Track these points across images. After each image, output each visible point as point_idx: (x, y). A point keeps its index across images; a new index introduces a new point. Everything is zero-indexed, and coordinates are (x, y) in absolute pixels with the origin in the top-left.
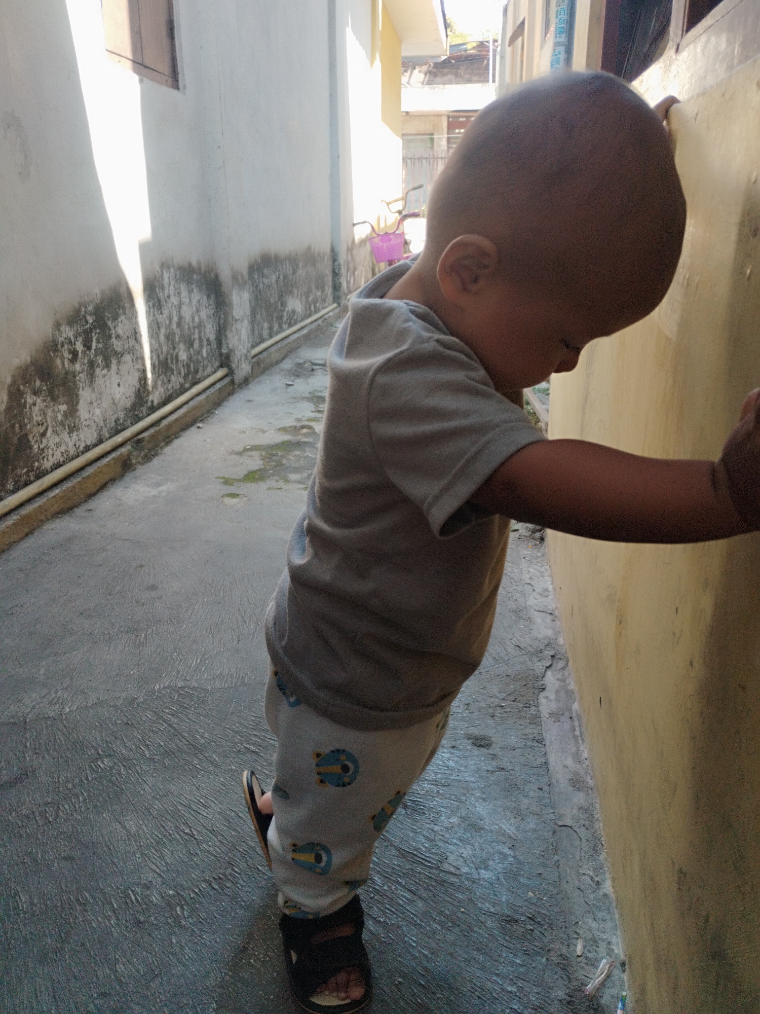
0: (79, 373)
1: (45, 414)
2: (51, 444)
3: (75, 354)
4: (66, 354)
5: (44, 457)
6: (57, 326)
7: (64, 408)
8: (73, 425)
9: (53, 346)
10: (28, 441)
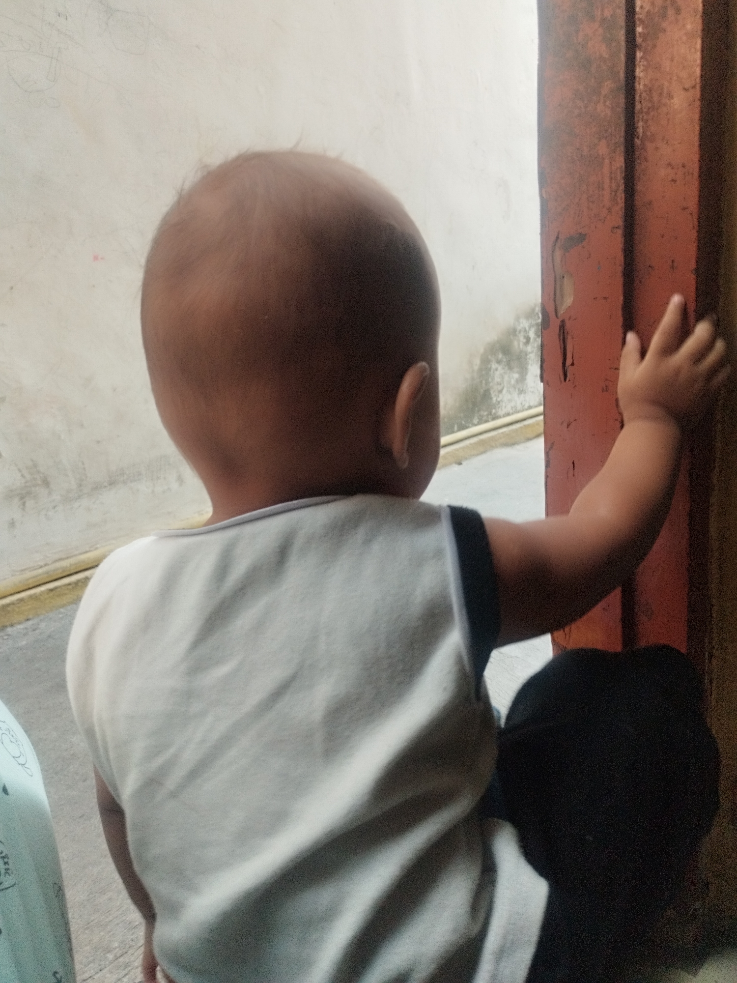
0: (530, 353)
1: (503, 378)
2: (505, 399)
3: (528, 340)
4: (523, 340)
5: (499, 407)
6: (517, 319)
7: (516, 376)
8: (521, 389)
9: (513, 332)
10: (490, 394)
